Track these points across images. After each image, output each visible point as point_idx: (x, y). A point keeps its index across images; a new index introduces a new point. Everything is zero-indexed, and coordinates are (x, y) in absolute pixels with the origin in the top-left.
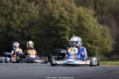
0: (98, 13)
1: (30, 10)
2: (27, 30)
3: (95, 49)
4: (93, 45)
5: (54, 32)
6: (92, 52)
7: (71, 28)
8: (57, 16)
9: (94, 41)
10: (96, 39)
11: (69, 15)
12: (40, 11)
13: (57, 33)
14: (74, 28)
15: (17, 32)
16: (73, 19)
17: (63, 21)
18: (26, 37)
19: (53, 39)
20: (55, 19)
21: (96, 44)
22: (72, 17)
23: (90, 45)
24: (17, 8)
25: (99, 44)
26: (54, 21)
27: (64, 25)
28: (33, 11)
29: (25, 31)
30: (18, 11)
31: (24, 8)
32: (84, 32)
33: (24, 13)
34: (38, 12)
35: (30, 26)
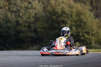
0: (94, 8)
3: (92, 39)
4: (89, 36)
5: (56, 25)
6: (89, 42)
7: (71, 21)
8: (60, 11)
9: (91, 32)
10: (93, 31)
11: (70, 10)
13: (59, 26)
14: (74, 21)
15: (25, 26)
16: (73, 14)
17: (65, 16)
18: (32, 30)
19: (56, 31)
21: (93, 35)
23: (87, 36)
25: (95, 34)
27: (66, 19)
29: (32, 25)
32: (82, 24)
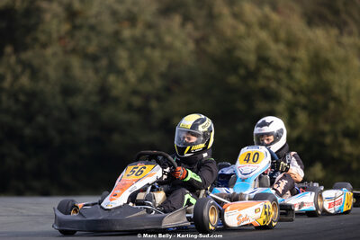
1: (168, 39)
2: (159, 99)
12: (197, 42)
20: (246, 67)
22: (294, 60)
24: (127, 33)
26: (242, 72)
28: (178, 44)
30: (130, 44)
31: (150, 35)
33: (148, 51)
34: (191, 46)
35: (168, 90)
